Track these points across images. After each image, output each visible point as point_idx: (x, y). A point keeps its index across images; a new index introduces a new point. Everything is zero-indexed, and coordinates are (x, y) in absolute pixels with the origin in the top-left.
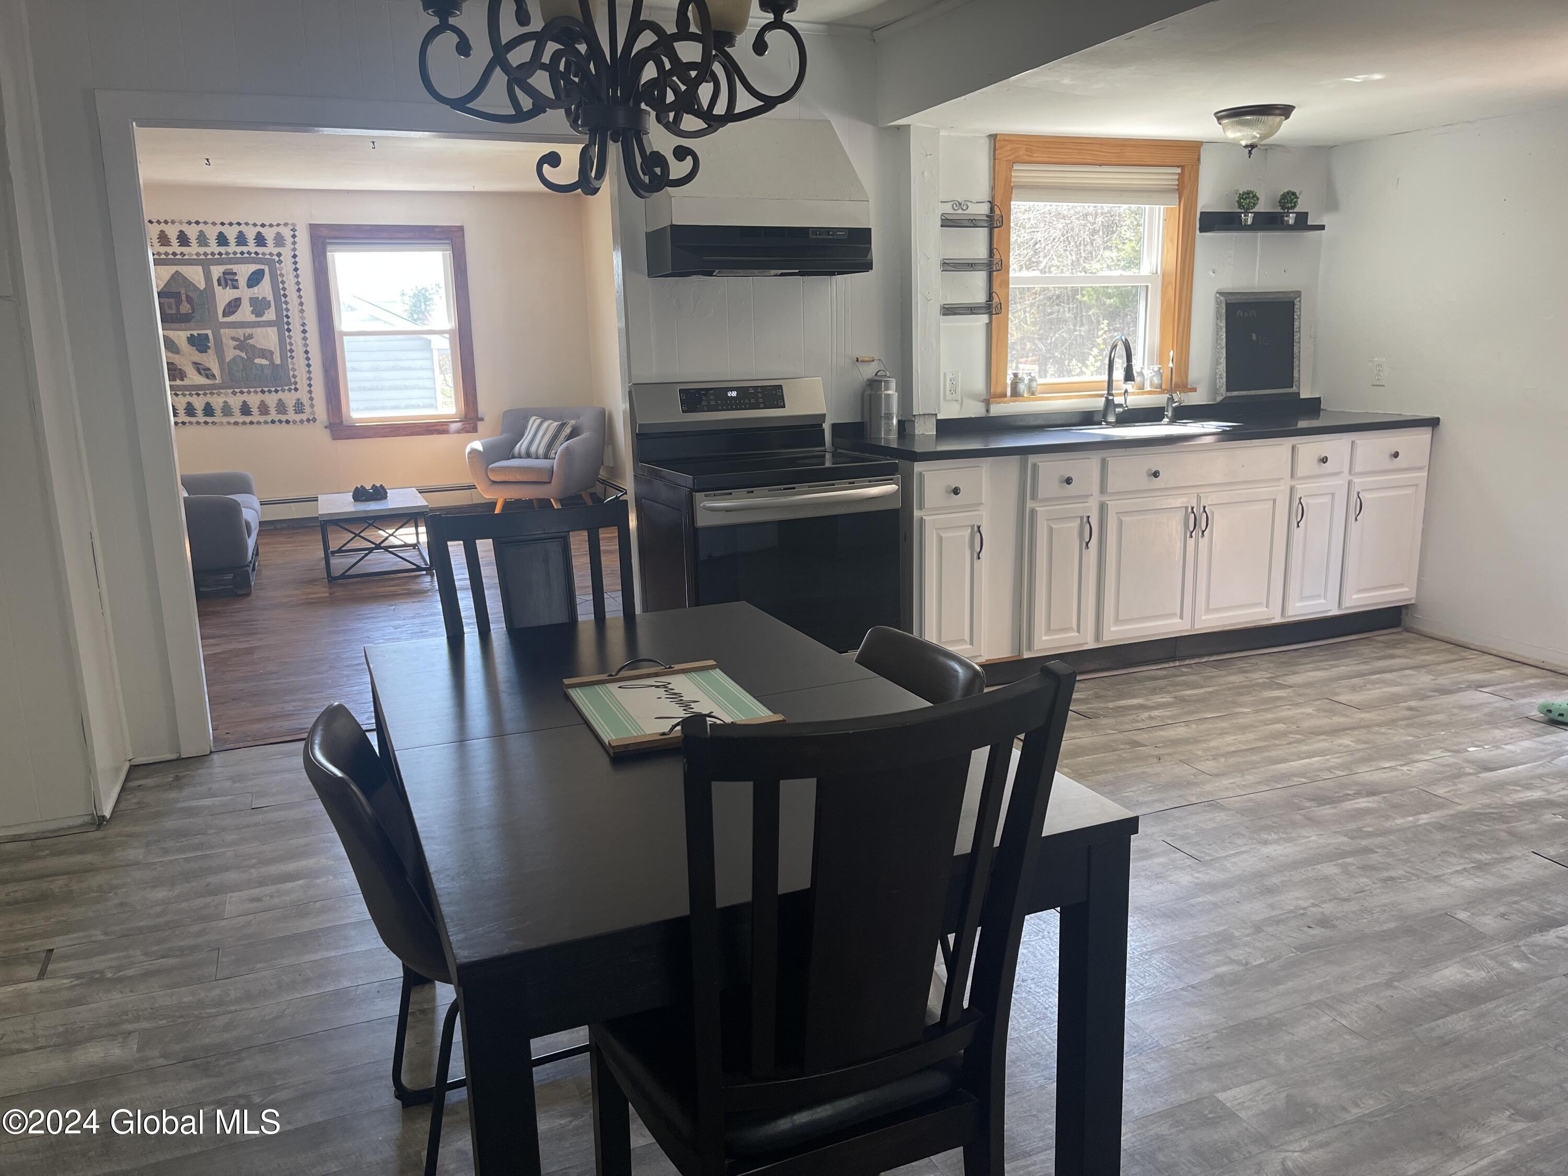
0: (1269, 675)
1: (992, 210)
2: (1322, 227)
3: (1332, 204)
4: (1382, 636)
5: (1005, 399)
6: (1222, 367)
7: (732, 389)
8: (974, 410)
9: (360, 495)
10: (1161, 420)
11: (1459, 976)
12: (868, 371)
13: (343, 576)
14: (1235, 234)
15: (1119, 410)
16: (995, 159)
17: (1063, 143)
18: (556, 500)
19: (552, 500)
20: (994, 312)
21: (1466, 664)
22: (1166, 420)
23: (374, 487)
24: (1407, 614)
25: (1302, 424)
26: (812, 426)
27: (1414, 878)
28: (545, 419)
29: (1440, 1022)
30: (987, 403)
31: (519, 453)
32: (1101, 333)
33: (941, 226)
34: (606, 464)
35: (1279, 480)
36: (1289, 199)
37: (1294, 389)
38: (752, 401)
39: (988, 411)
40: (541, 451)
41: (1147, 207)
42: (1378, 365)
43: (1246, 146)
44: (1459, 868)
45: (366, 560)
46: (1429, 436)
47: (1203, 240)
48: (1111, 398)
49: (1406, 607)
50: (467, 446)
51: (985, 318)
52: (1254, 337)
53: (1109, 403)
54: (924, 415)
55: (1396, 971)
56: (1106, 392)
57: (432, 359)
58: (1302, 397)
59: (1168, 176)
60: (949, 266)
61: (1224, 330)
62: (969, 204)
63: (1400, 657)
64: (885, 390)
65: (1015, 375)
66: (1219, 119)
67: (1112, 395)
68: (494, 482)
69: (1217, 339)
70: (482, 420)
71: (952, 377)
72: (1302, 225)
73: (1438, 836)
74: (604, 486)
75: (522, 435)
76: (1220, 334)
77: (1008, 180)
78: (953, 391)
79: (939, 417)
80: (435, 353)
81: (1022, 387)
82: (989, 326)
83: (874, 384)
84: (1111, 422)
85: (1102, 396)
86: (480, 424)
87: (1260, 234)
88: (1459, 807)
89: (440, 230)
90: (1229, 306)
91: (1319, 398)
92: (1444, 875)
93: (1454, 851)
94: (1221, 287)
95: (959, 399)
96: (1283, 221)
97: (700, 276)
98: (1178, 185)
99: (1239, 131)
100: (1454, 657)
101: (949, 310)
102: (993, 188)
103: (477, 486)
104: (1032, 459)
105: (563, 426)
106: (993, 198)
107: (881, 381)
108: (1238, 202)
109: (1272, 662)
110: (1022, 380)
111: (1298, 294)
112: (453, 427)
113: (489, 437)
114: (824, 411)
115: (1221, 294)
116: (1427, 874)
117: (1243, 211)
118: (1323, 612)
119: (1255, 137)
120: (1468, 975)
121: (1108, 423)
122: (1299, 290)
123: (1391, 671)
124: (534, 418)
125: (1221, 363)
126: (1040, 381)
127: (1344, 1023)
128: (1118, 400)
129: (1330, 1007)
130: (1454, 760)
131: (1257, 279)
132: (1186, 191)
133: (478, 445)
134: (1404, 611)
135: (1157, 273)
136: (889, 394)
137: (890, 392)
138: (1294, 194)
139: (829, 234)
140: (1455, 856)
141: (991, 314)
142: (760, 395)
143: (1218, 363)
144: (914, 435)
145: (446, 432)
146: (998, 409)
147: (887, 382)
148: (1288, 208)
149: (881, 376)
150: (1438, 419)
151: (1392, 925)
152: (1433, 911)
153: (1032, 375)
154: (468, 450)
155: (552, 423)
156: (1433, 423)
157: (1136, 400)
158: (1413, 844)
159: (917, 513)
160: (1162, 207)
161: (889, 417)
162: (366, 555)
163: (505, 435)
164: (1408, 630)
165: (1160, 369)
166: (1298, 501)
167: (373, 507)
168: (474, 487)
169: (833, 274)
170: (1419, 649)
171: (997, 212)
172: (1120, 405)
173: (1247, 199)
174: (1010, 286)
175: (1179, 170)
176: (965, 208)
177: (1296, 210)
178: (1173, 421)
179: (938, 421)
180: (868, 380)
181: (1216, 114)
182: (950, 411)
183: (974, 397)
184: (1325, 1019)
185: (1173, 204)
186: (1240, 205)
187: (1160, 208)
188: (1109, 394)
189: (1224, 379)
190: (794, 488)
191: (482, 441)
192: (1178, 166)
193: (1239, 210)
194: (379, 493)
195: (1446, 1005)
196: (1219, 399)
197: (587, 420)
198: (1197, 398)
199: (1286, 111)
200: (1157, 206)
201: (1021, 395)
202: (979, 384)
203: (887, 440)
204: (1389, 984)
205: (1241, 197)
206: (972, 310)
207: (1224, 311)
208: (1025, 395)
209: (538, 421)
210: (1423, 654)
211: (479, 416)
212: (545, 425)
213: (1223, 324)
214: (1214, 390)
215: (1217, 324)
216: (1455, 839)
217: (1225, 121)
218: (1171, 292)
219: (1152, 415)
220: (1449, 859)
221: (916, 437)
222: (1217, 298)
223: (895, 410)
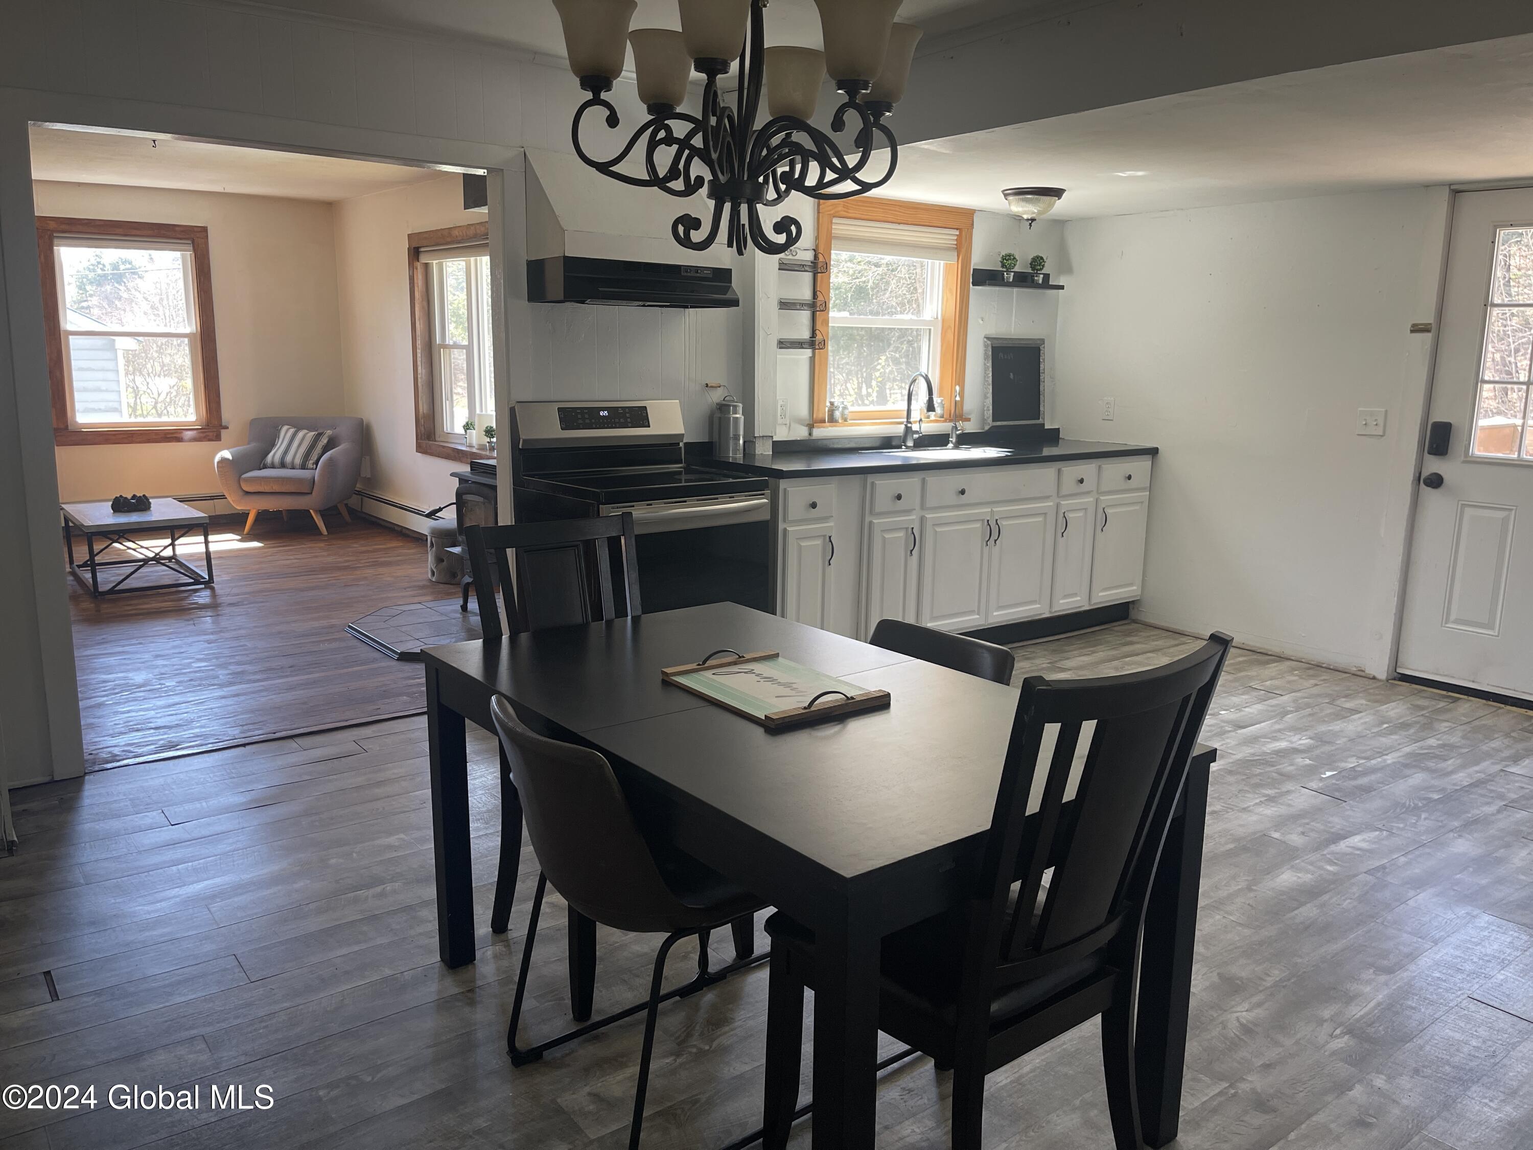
0: (1049, 661)
1: (816, 257)
2: (1062, 287)
3: (1066, 268)
4: (1118, 627)
5: (823, 424)
6: (989, 401)
7: (603, 409)
8: (800, 433)
9: (120, 505)
10: (946, 446)
11: (1295, 878)
12: (716, 396)
13: (112, 591)
14: (997, 289)
15: (916, 436)
16: (819, 212)
17: (871, 203)
18: (316, 511)
19: (311, 511)
20: (817, 347)
21: (1188, 647)
22: (950, 445)
23: (134, 497)
24: (1133, 608)
25: (1047, 451)
26: (671, 444)
27: (1229, 810)
28: (298, 429)
29: (1296, 912)
30: (811, 427)
31: (273, 463)
32: (879, 367)
33: (779, 269)
34: (363, 475)
35: (1048, 497)
36: (1037, 263)
37: (1040, 421)
38: (622, 420)
39: (810, 434)
40: (298, 461)
41: (930, 261)
42: (1107, 403)
43: (1028, 220)
44: (1258, 801)
45: (141, 573)
46: (1150, 462)
47: (975, 290)
48: (909, 425)
49: (1133, 602)
50: (217, 453)
51: (808, 352)
52: (1012, 376)
53: (908, 430)
54: (763, 437)
55: (1250, 878)
56: (905, 420)
57: (116, 359)
58: (1046, 427)
59: (948, 237)
60: (785, 305)
61: (991, 369)
62: (798, 251)
63: (1138, 643)
64: (733, 414)
65: (832, 404)
66: (1006, 195)
67: (910, 423)
68: (247, 493)
69: (985, 377)
70: (227, 428)
71: (782, 403)
72: (1046, 284)
73: (1231, 779)
74: (360, 497)
75: (273, 445)
76: (987, 372)
77: (829, 231)
78: (783, 416)
79: (775, 439)
80: (120, 354)
81: (837, 414)
82: (812, 359)
83: (723, 408)
84: (910, 447)
85: (901, 423)
86: (223, 432)
87: (1015, 290)
88: (1234, 757)
89: (182, 229)
90: (994, 349)
91: (1058, 429)
92: (1249, 807)
93: (1246, 788)
94: (987, 333)
95: (788, 423)
96: (1033, 280)
97: (573, 303)
98: (956, 245)
99: (1022, 207)
100: (1176, 642)
101: (783, 344)
102: (817, 238)
103: (227, 496)
104: (870, 478)
105: (320, 435)
106: (817, 246)
107: (729, 406)
108: (1001, 262)
109: (1045, 650)
110: (837, 408)
111: (1043, 341)
112: (189, 434)
113: (234, 447)
114: (683, 432)
115: (988, 338)
116: (1237, 807)
117: (1005, 270)
118: (1077, 608)
119: (1034, 213)
120: (1299, 878)
121: (907, 447)
122: (1042, 337)
123: (1137, 655)
124: (285, 428)
125: (988, 398)
126: (851, 409)
127: (1232, 918)
128: (915, 427)
129: (1218, 909)
130: (1215, 721)
131: (1013, 326)
132: (963, 250)
133: (227, 454)
134: (1131, 606)
135: (937, 318)
136: (737, 418)
137: (738, 416)
138: (1042, 258)
139: (697, 272)
140: (1250, 792)
141: (814, 349)
142: (628, 415)
143: (986, 397)
144: (755, 455)
145: (179, 440)
146: (820, 432)
147: (735, 407)
148: (1037, 270)
149: (728, 401)
150: (1157, 449)
151: (1231, 846)
152: (1255, 833)
153: (845, 403)
154: (217, 458)
155: (307, 433)
156: (1153, 452)
157: (929, 427)
158: (1217, 786)
159: (781, 526)
160: (942, 262)
161: (737, 438)
162: (141, 567)
163: (253, 445)
164: (1135, 621)
165: (942, 401)
166: (1062, 515)
167: (134, 518)
168: (223, 497)
169: (686, 307)
170: (1148, 637)
171: (821, 258)
172: (917, 432)
173: (1008, 260)
174: (830, 325)
175: (957, 233)
176: (794, 254)
177: (1043, 272)
178: (957, 446)
179: (773, 442)
180: (717, 404)
181: (1003, 191)
182: (782, 435)
183: (800, 421)
184: (1218, 917)
185: (953, 260)
186: (1003, 265)
187: (940, 263)
188: (908, 422)
189: (991, 411)
190: (685, 502)
191: (231, 450)
192: (957, 229)
193: (1001, 269)
194: (141, 504)
195: (1296, 900)
196: (987, 428)
197: (343, 430)
198: (970, 427)
199: (1057, 193)
200: (938, 262)
201: (837, 421)
202: (803, 411)
203: (735, 459)
204: (1249, 889)
205: (1004, 258)
206: (798, 344)
207: (990, 353)
208: (840, 421)
209: (292, 431)
210: (1153, 640)
211: (223, 424)
212: (301, 434)
213: (990, 364)
214: (983, 421)
215: (985, 364)
216: (1243, 780)
217: (1011, 198)
218: (950, 336)
219: (939, 441)
220: (1247, 795)
221: (757, 457)
222: (985, 342)
223: (741, 432)
